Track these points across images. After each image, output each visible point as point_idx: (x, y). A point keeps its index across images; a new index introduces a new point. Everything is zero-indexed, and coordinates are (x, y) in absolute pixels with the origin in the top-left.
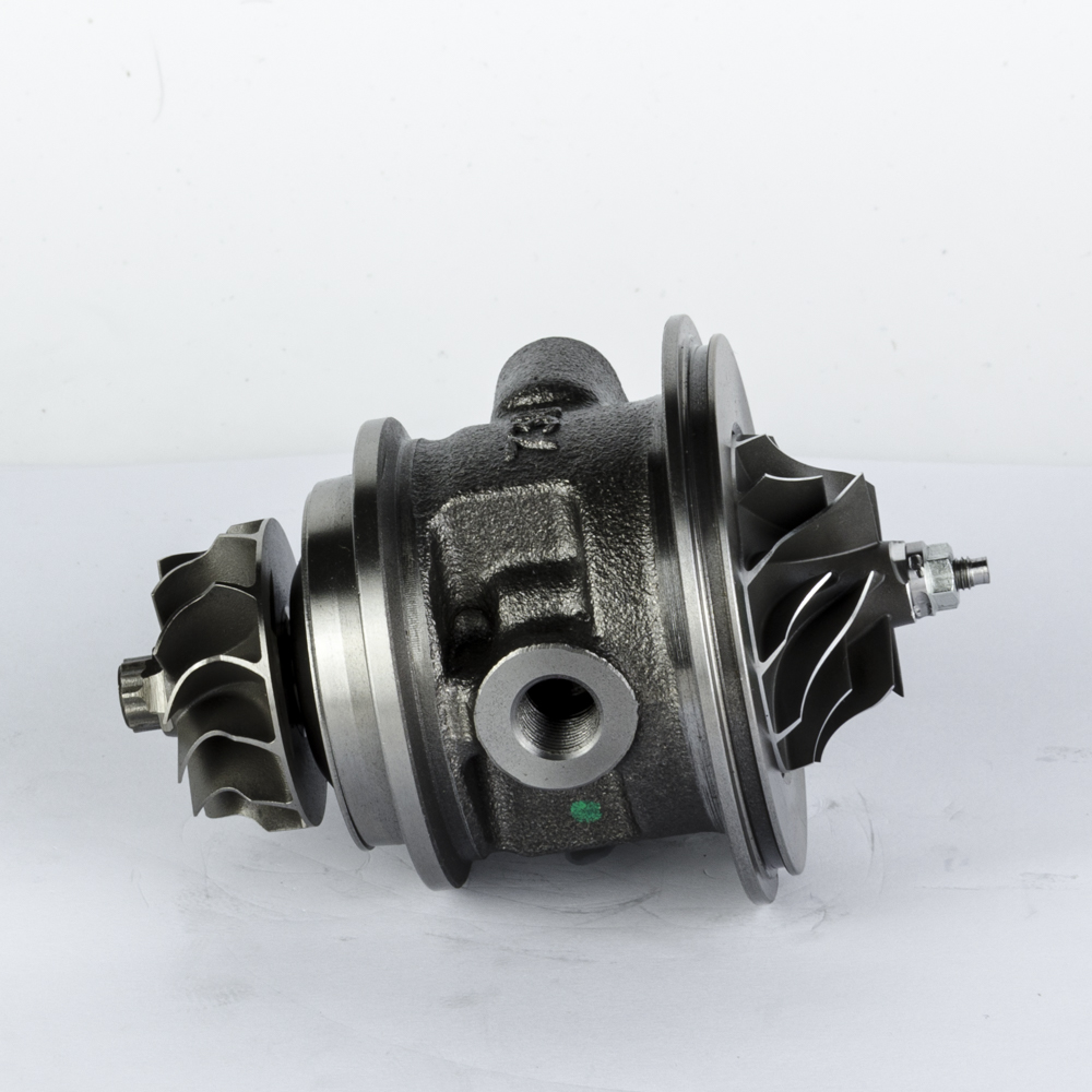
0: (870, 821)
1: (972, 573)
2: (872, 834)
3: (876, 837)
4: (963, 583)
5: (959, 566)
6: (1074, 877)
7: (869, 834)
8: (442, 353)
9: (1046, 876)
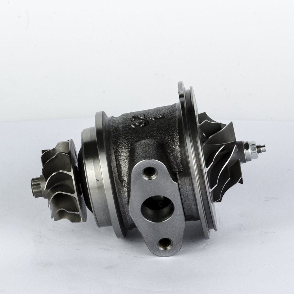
0: (219, 217)
1: (262, 149)
2: (220, 221)
3: (221, 222)
4: (259, 152)
5: (258, 147)
6: (274, 233)
7: (219, 221)
8: (104, 92)
9: (266, 232)
